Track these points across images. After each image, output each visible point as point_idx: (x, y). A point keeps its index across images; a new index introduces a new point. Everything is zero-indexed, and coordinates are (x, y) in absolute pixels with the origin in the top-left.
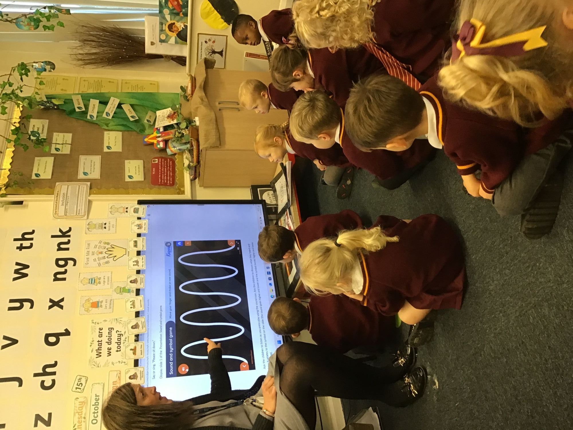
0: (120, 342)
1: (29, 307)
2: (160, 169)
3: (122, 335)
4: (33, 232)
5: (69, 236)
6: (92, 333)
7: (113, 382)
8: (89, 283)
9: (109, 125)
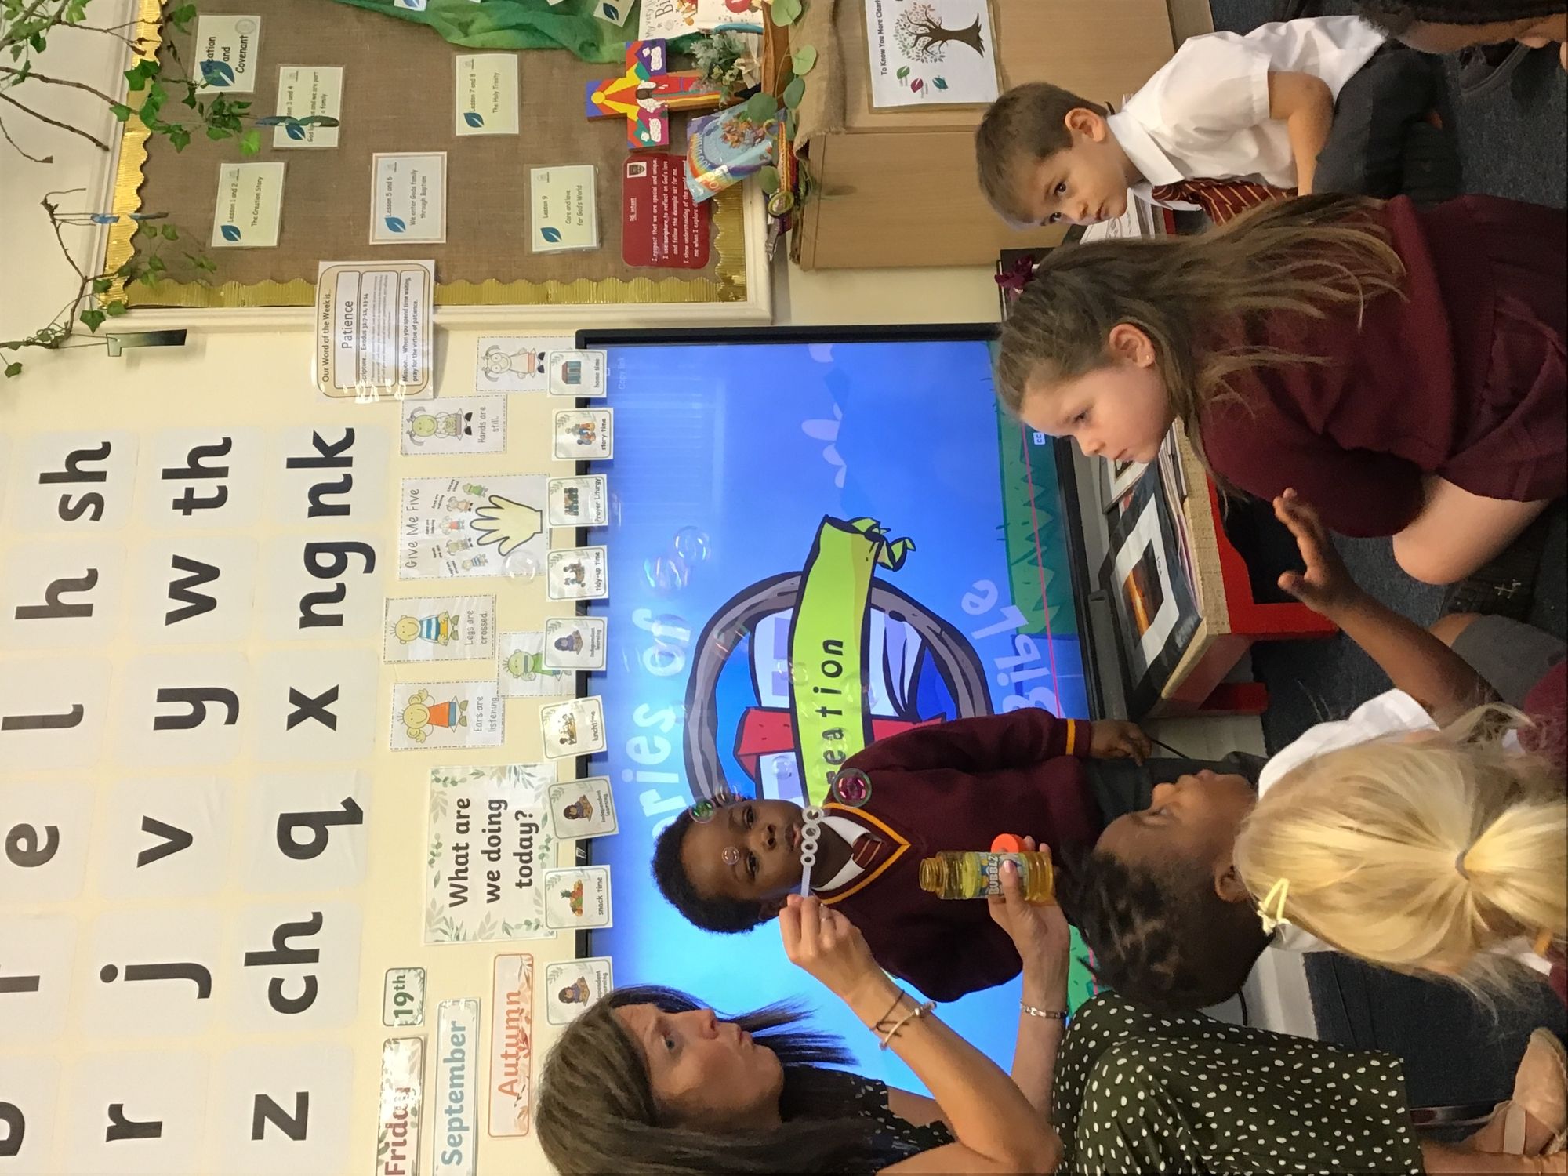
0: (530, 854)
1: (225, 721)
2: (655, 200)
3: (534, 828)
4: (227, 445)
5: (348, 462)
6: (436, 819)
7: (509, 995)
8: (420, 636)
9: (473, 28)
